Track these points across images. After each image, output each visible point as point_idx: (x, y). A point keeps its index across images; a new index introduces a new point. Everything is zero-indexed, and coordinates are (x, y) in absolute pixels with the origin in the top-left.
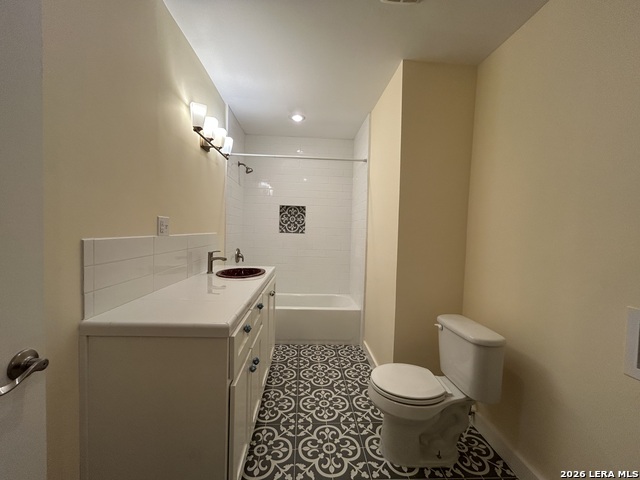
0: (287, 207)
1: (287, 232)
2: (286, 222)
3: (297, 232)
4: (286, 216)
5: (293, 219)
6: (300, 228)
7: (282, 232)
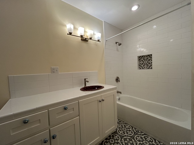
0: (143, 56)
1: (143, 69)
2: (142, 64)
3: (149, 68)
4: (142, 61)
5: (146, 62)
6: (150, 67)
7: (140, 69)
